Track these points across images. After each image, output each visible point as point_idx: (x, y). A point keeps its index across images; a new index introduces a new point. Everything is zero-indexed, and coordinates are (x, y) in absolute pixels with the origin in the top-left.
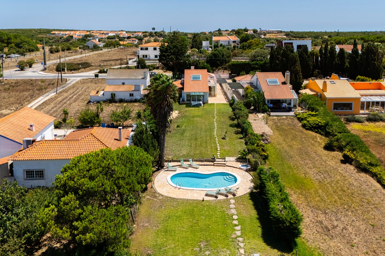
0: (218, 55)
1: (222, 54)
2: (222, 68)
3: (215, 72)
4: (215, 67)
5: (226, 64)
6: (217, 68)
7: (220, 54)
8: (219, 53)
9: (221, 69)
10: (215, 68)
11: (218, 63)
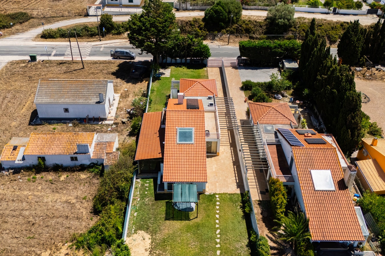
0: (222, 13)
1: (227, 10)
2: (227, 31)
3: (216, 38)
4: (216, 30)
5: (232, 25)
6: (219, 31)
7: (225, 10)
8: (223, 9)
9: (225, 34)
10: (216, 32)
11: (222, 25)
